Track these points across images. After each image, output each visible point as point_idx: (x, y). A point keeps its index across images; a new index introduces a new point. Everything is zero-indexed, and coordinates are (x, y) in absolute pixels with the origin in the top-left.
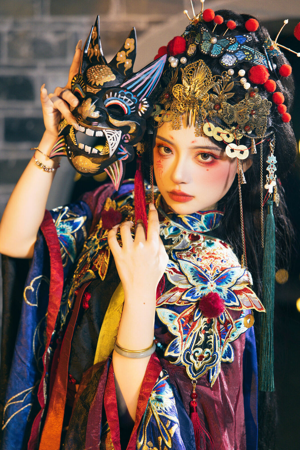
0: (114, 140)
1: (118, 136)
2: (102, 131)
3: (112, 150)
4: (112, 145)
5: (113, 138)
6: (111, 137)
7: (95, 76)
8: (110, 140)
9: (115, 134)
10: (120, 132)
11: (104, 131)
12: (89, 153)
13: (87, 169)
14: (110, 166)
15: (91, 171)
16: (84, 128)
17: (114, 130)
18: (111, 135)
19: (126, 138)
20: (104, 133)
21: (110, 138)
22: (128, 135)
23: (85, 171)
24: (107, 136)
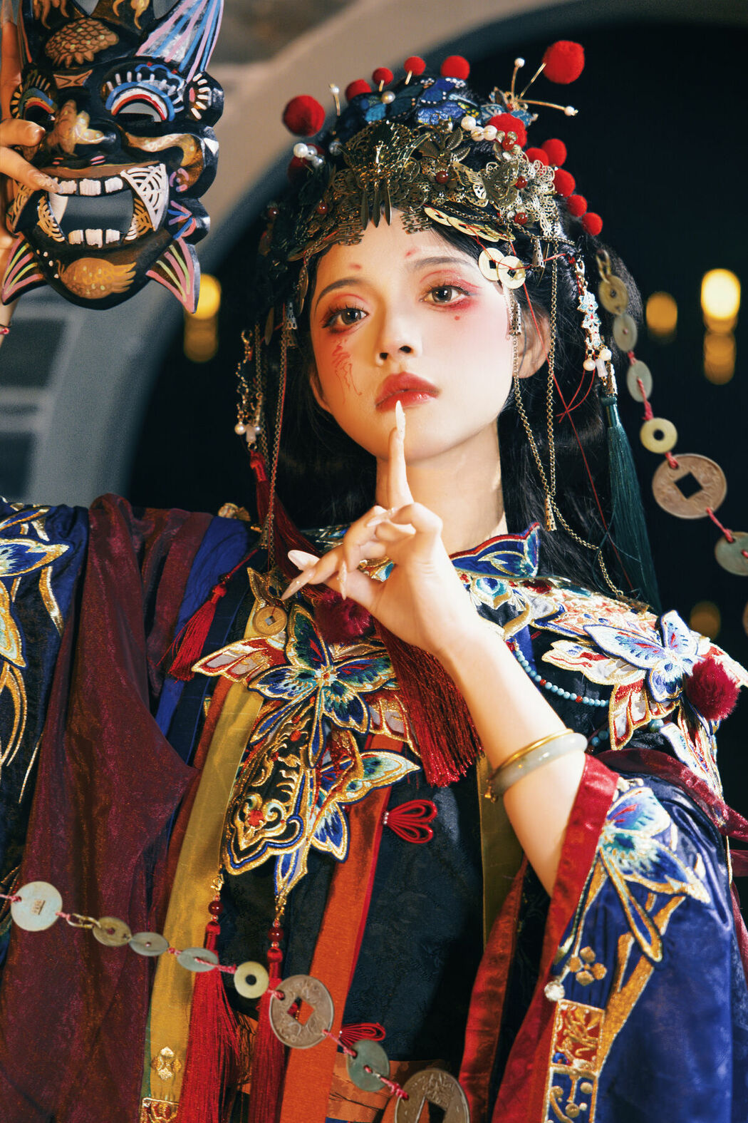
0: (153, 188)
1: (160, 177)
2: (119, 176)
3: (156, 211)
4: (150, 200)
5: (150, 183)
6: (145, 183)
7: (67, 46)
8: (145, 190)
9: (153, 174)
10: (163, 166)
11: (123, 174)
12: (99, 247)
13: (105, 286)
14: (158, 262)
15: (116, 287)
16: (73, 182)
17: (147, 167)
18: (143, 178)
19: (179, 180)
20: (124, 180)
21: (142, 187)
22: (182, 171)
23: (102, 291)
24: (133, 183)
